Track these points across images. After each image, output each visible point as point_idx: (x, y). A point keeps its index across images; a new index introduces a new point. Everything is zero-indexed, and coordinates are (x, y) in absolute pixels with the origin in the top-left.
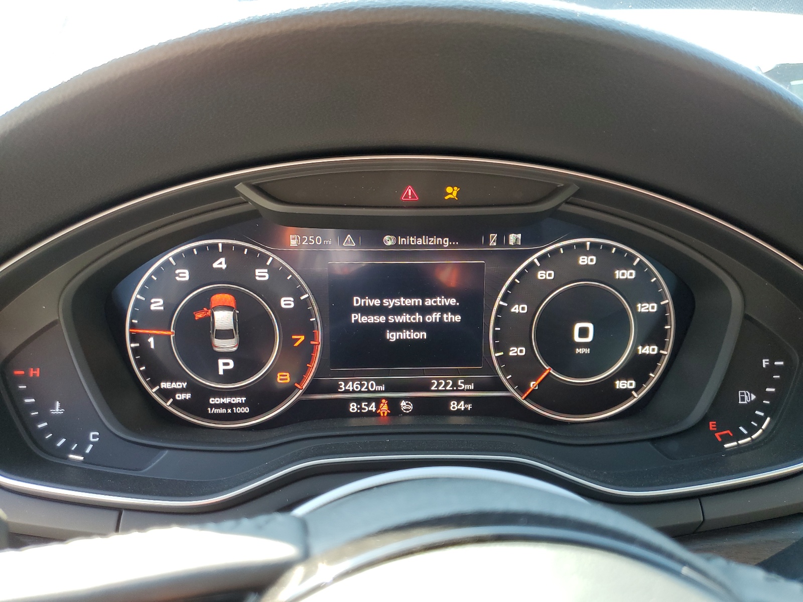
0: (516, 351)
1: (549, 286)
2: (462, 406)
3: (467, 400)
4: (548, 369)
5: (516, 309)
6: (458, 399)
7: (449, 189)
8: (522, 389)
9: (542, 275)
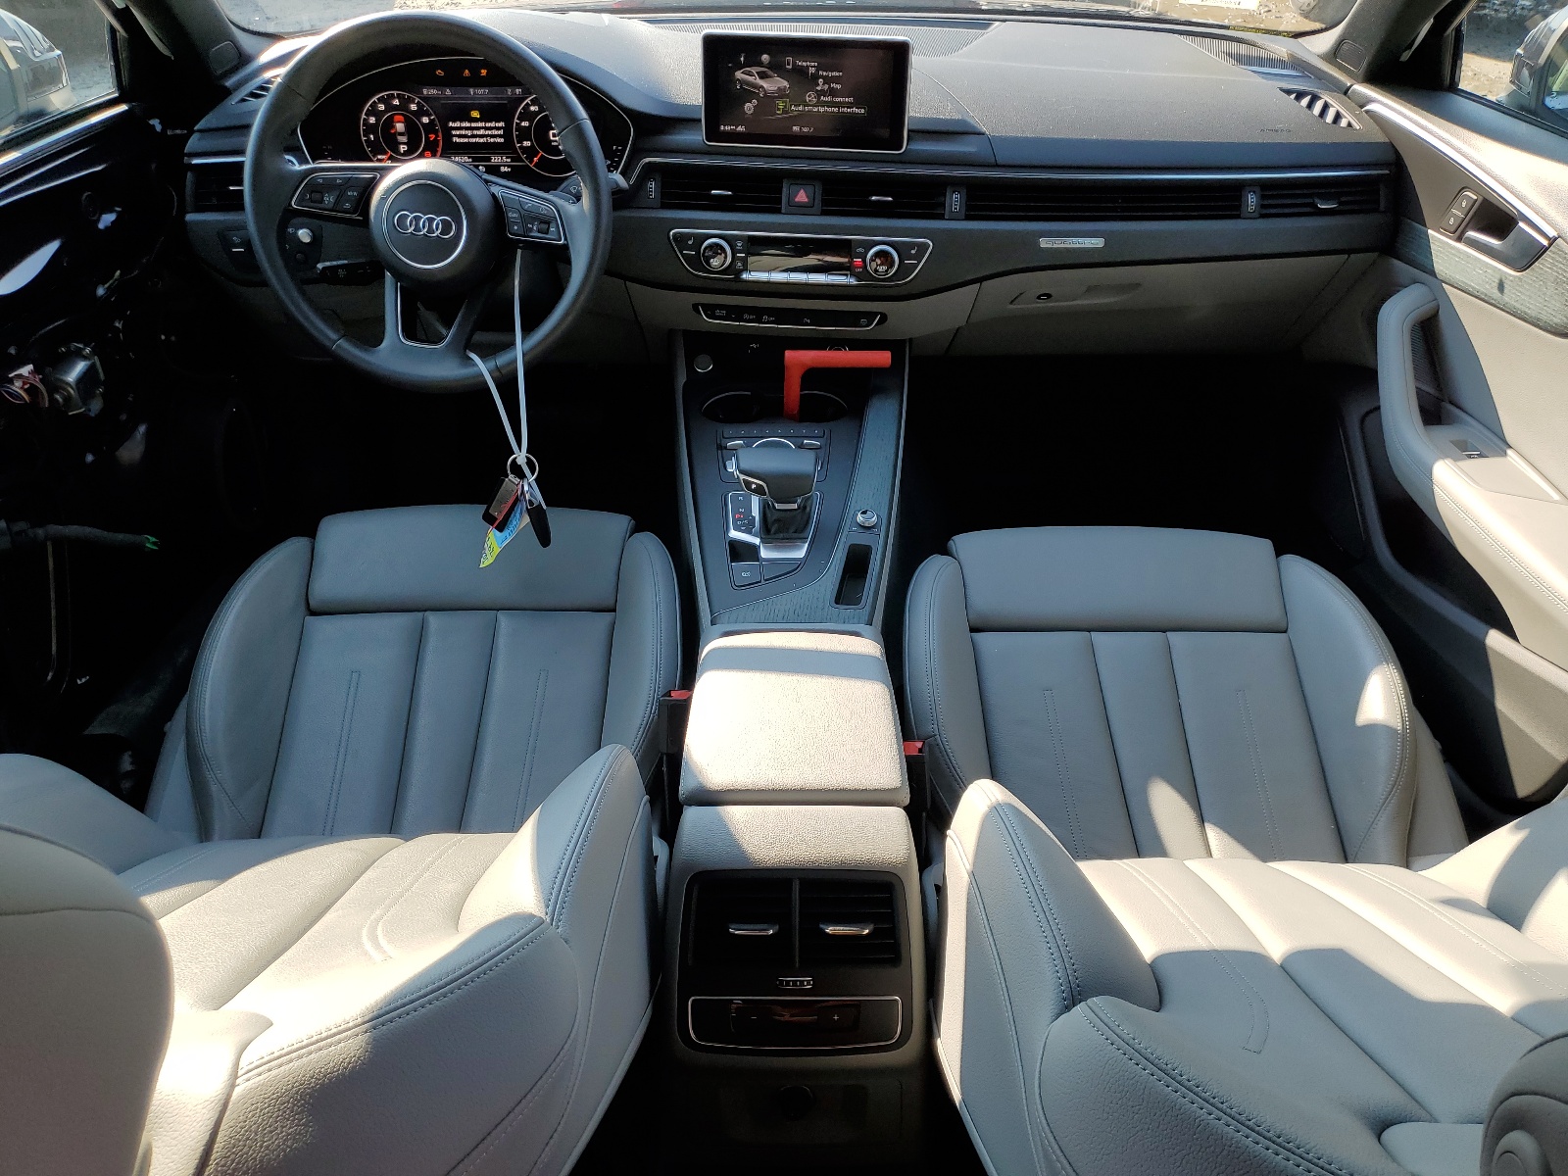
0: (527, 144)
1: (536, 114)
2: (506, 169)
3: (508, 166)
4: (541, 153)
5: (523, 124)
6: (504, 166)
7: (483, 71)
8: (531, 162)
9: (532, 108)
